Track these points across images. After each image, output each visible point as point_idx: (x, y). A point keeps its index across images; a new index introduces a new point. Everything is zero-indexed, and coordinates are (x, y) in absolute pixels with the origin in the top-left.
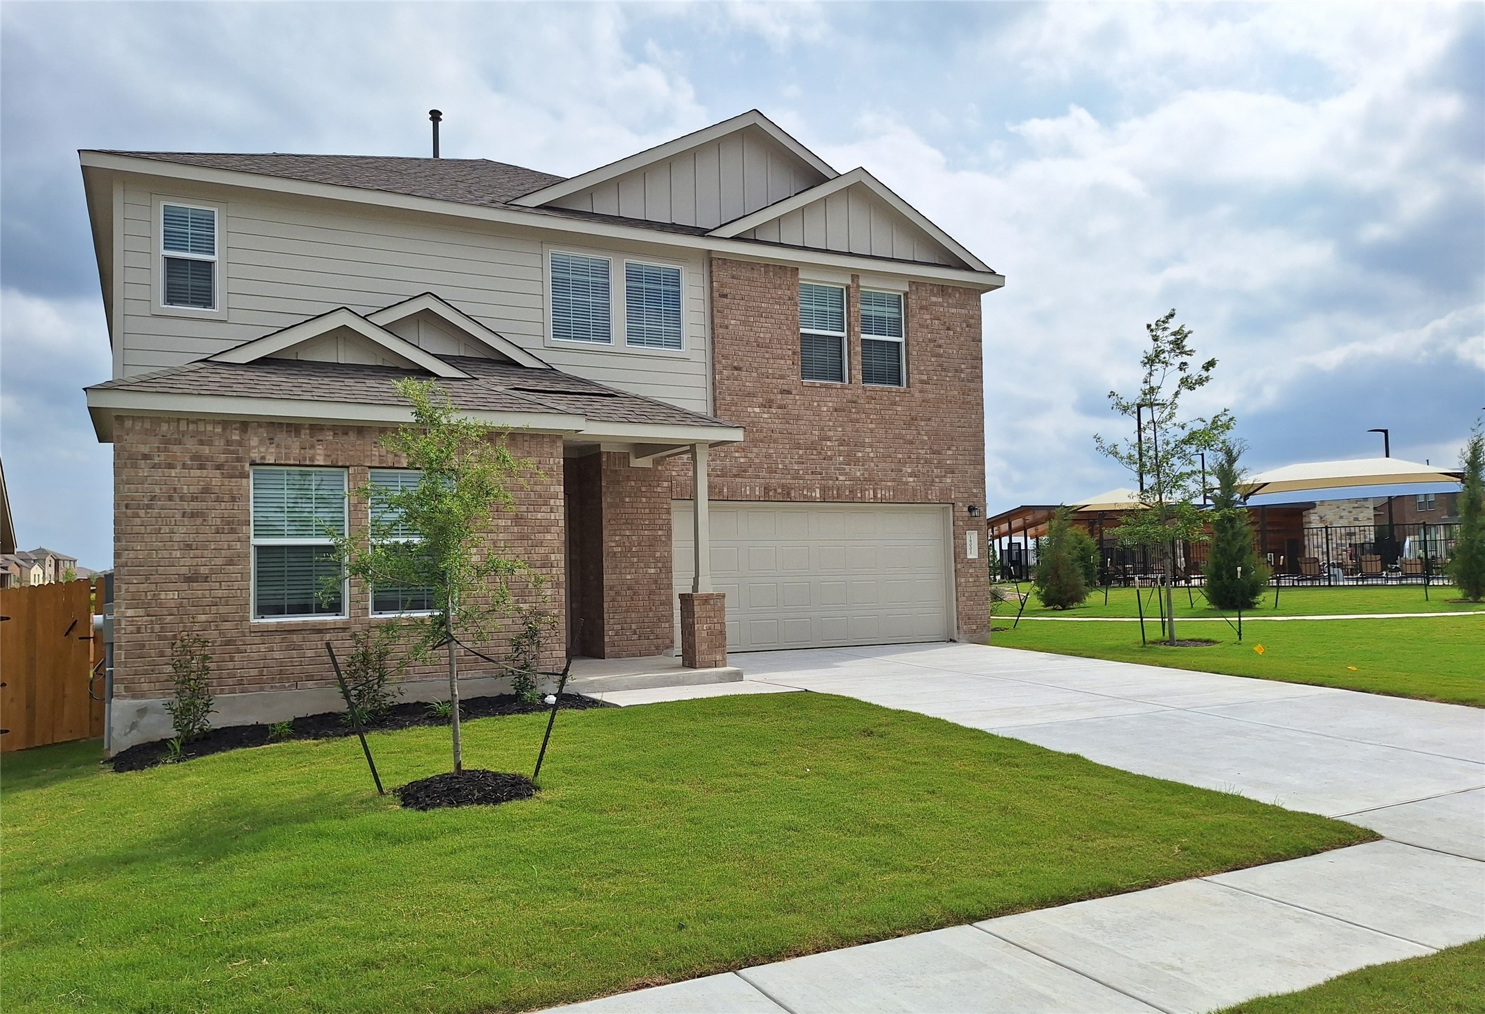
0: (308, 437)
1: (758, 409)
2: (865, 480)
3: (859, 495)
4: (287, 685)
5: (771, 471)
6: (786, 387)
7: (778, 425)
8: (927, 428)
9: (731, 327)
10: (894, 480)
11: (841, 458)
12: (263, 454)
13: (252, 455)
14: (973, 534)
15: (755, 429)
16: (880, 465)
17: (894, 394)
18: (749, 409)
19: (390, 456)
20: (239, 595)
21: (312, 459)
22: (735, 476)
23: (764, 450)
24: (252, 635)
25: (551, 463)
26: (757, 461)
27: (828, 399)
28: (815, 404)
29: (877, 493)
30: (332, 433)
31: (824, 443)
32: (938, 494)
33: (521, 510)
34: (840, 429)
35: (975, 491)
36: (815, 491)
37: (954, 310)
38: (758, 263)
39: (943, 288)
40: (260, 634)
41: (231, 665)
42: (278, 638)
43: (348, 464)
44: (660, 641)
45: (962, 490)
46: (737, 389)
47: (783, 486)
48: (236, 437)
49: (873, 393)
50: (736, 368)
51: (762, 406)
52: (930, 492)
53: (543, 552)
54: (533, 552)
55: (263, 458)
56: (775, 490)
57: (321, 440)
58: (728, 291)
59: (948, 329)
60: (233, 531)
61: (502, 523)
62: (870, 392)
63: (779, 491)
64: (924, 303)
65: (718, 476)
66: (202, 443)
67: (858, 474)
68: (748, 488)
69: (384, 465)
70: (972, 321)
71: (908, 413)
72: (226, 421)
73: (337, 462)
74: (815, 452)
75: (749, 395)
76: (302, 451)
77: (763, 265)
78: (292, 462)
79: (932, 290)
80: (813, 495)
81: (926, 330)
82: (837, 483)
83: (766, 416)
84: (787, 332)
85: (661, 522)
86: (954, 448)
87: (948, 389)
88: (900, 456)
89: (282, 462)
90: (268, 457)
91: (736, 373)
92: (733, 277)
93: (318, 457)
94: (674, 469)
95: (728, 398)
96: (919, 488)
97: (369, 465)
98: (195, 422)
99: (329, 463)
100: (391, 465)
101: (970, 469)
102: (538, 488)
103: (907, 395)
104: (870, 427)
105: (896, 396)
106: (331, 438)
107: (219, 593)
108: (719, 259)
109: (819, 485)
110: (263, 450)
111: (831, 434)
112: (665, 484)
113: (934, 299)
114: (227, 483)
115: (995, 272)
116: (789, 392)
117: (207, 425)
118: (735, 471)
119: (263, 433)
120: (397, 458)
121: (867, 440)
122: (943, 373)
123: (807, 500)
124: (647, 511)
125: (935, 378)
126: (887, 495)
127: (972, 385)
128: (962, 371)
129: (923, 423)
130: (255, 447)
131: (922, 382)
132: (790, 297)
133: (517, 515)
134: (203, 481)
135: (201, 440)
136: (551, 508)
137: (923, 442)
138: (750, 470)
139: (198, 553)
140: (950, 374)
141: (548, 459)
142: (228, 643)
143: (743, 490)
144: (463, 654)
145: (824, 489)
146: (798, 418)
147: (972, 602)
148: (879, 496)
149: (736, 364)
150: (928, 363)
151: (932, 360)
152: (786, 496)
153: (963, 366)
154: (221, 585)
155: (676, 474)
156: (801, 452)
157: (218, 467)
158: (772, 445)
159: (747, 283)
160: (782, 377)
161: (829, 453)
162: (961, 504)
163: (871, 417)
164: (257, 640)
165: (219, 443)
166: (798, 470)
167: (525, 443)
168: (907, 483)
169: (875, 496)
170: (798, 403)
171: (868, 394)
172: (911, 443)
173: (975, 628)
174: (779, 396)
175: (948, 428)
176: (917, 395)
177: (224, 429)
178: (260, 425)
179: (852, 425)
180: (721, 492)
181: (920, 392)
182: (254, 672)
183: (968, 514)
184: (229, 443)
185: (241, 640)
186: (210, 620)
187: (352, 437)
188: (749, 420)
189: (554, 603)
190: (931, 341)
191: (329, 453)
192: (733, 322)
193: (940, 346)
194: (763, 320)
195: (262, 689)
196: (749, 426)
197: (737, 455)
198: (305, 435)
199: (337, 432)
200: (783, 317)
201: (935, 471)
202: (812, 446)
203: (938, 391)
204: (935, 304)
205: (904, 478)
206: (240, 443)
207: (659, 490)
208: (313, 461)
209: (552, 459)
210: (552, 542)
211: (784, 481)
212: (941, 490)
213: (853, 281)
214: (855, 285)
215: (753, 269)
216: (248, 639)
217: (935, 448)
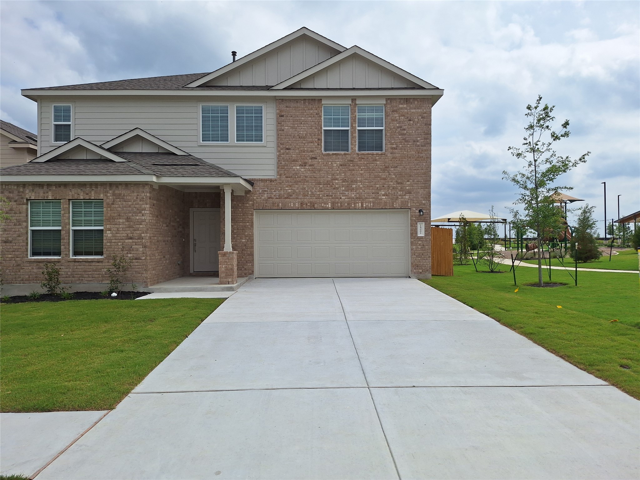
0: (46, 189)
1: (299, 167)
2: (357, 198)
3: (353, 206)
4: (38, 282)
5: (305, 195)
6: (314, 156)
7: (309, 174)
8: (395, 171)
9: (285, 130)
10: (374, 198)
11: (343, 188)
12: (30, 196)
13: (26, 196)
14: (422, 224)
15: (297, 176)
16: (366, 191)
17: (375, 156)
18: (294, 167)
19: (76, 195)
20: (22, 248)
21: (47, 197)
22: (286, 198)
23: (301, 186)
24: (26, 263)
25: (143, 195)
26: (297, 191)
27: (337, 160)
28: (330, 163)
29: (363, 205)
30: (55, 187)
31: (334, 181)
32: (400, 204)
33: (129, 215)
34: (343, 174)
35: (424, 202)
36: (328, 204)
37: (414, 111)
38: (300, 99)
39: (407, 100)
40: (29, 263)
41: (19, 274)
42: (35, 264)
43: (60, 198)
44: (247, 271)
45: (415, 202)
46: (288, 158)
47: (311, 203)
48: (21, 190)
49: (363, 156)
50: (288, 149)
51: (301, 165)
52: (395, 203)
53: (139, 233)
54: (134, 233)
55: (30, 197)
56: (307, 204)
57: (51, 190)
58: (284, 113)
59: (410, 120)
60: (20, 225)
61: (121, 221)
62: (361, 156)
63: (309, 204)
64: (395, 108)
65: (277, 198)
66: (10, 192)
67: (353, 195)
68: (292, 203)
69: (74, 198)
70: (425, 115)
71: (383, 165)
72: (18, 184)
73: (57, 198)
74: (329, 186)
75: (294, 161)
76: (44, 194)
77: (303, 100)
78: (40, 198)
79: (400, 102)
80: (327, 206)
81: (395, 122)
82: (341, 200)
83: (303, 170)
84: (315, 130)
85: (248, 219)
86: (411, 181)
87: (409, 151)
88: (378, 186)
89: (37, 199)
90: (32, 197)
91: (287, 151)
92: (287, 107)
93: (49, 196)
94: (255, 196)
95: (283, 163)
96: (388, 201)
97: (68, 198)
98: (8, 185)
99: (54, 199)
100: (76, 198)
101: (421, 191)
102: (137, 206)
103: (383, 156)
104: (360, 172)
105: (377, 156)
106: (55, 189)
107: (15, 247)
108: (280, 99)
109: (330, 202)
110: (30, 194)
111: (338, 177)
112: (251, 203)
113: (401, 106)
114: (18, 207)
115: (439, 88)
116: (315, 158)
117: (12, 186)
118: (286, 196)
119: (31, 188)
120: (78, 195)
121: (358, 179)
122: (406, 143)
123: (323, 208)
124: (242, 214)
125: (401, 146)
126: (369, 205)
127: (425, 148)
128: (418, 141)
129: (392, 169)
130: (27, 193)
131: (392, 148)
132: (317, 114)
133: (128, 217)
134: (10, 206)
135: (10, 191)
136: (143, 215)
137: (392, 179)
138: (294, 195)
139: (8, 232)
140: (410, 143)
141: (141, 194)
142: (18, 265)
143: (289, 204)
144: (104, 274)
145: (333, 203)
146: (320, 170)
147: (420, 258)
148: (364, 206)
149: (287, 147)
150: (396, 139)
151: (399, 137)
152: (312, 207)
153: (418, 139)
154: (16, 244)
155: (256, 198)
156: (321, 186)
157: (15, 201)
158: (305, 183)
159: (294, 109)
160: (312, 151)
161: (337, 186)
162: (414, 209)
163: (362, 168)
164: (28, 265)
165: (16, 192)
166: (319, 194)
167: (132, 187)
168: (381, 199)
169: (362, 206)
170: (320, 163)
171: (360, 156)
172: (385, 179)
173: (421, 271)
174: (310, 161)
175: (408, 171)
176: (389, 155)
177: (17, 187)
178: (29, 185)
179: (350, 172)
180: (278, 205)
181: (391, 154)
182: (27, 276)
183: (418, 214)
184: (19, 192)
185: (23, 265)
186: (12, 257)
187: (62, 187)
188: (293, 172)
189: (143, 254)
190: (398, 127)
191: (53, 195)
192: (286, 128)
193: (404, 130)
194: (302, 125)
195: (30, 283)
196: (294, 175)
197: (287, 188)
198: (45, 187)
199: (57, 186)
200: (313, 123)
201: (399, 192)
202: (328, 183)
203: (402, 153)
204: (402, 108)
205: (380, 197)
206: (23, 192)
207: (247, 205)
208: (48, 198)
209: (143, 194)
210: (143, 228)
211: (311, 200)
212: (402, 202)
213: (352, 102)
214: (354, 104)
215: (297, 102)
216: (25, 264)
217: (399, 181)
